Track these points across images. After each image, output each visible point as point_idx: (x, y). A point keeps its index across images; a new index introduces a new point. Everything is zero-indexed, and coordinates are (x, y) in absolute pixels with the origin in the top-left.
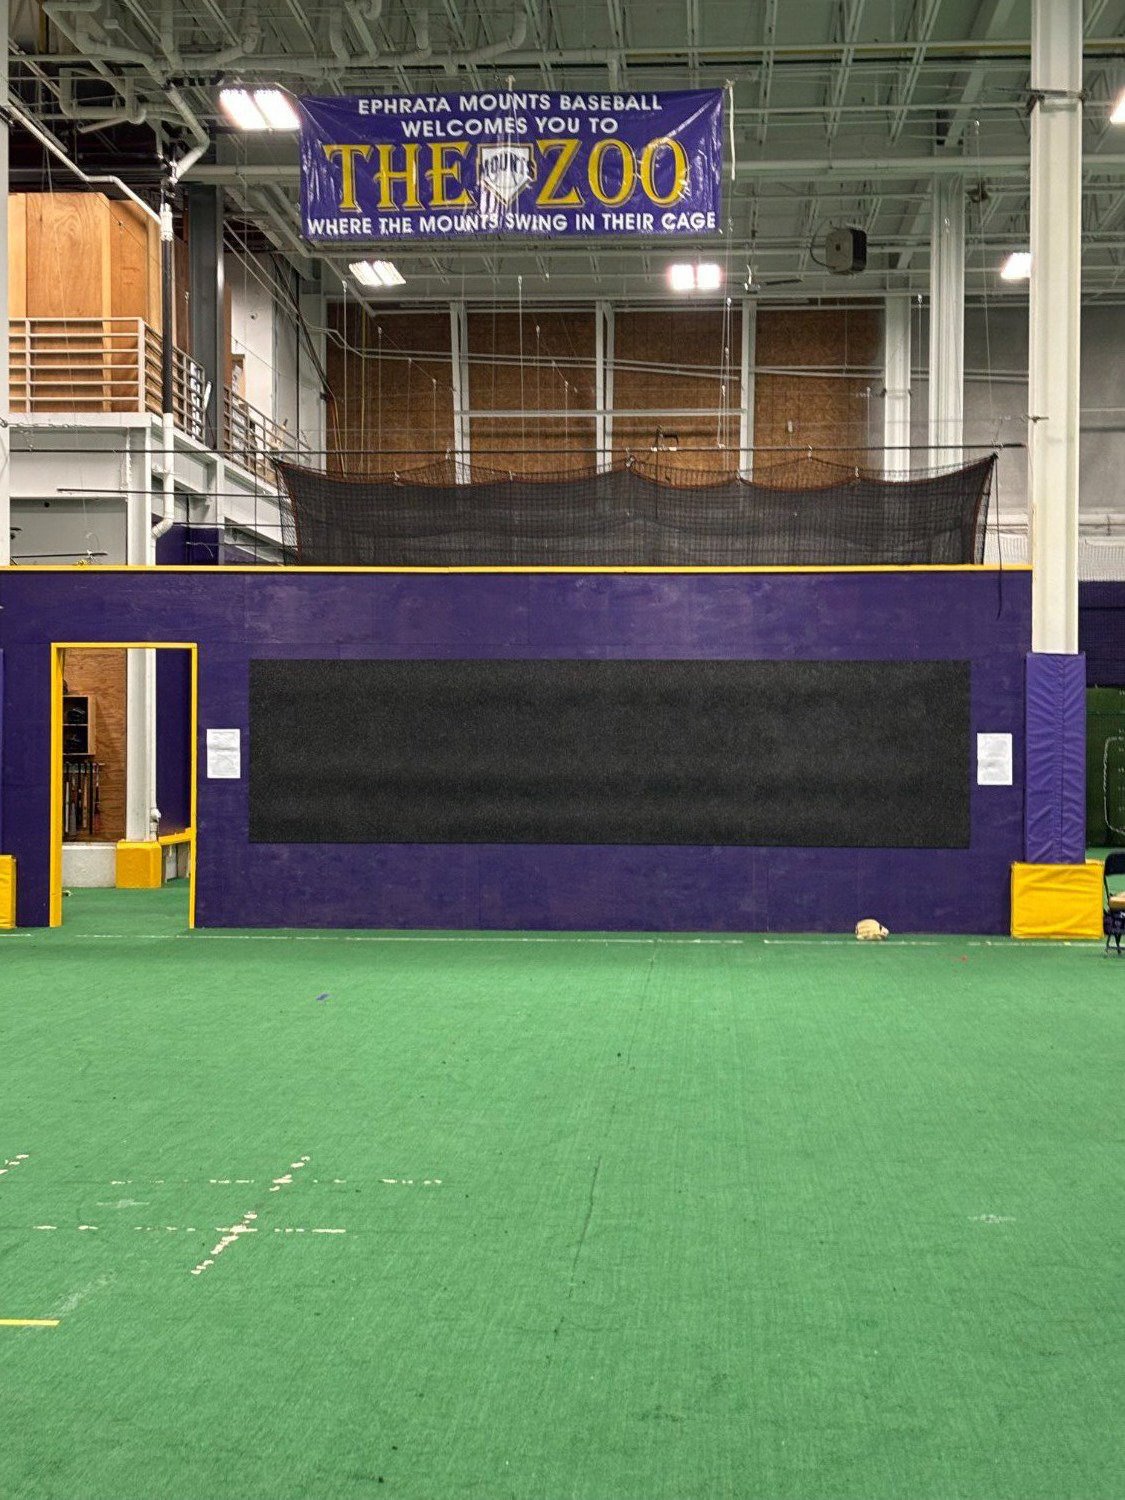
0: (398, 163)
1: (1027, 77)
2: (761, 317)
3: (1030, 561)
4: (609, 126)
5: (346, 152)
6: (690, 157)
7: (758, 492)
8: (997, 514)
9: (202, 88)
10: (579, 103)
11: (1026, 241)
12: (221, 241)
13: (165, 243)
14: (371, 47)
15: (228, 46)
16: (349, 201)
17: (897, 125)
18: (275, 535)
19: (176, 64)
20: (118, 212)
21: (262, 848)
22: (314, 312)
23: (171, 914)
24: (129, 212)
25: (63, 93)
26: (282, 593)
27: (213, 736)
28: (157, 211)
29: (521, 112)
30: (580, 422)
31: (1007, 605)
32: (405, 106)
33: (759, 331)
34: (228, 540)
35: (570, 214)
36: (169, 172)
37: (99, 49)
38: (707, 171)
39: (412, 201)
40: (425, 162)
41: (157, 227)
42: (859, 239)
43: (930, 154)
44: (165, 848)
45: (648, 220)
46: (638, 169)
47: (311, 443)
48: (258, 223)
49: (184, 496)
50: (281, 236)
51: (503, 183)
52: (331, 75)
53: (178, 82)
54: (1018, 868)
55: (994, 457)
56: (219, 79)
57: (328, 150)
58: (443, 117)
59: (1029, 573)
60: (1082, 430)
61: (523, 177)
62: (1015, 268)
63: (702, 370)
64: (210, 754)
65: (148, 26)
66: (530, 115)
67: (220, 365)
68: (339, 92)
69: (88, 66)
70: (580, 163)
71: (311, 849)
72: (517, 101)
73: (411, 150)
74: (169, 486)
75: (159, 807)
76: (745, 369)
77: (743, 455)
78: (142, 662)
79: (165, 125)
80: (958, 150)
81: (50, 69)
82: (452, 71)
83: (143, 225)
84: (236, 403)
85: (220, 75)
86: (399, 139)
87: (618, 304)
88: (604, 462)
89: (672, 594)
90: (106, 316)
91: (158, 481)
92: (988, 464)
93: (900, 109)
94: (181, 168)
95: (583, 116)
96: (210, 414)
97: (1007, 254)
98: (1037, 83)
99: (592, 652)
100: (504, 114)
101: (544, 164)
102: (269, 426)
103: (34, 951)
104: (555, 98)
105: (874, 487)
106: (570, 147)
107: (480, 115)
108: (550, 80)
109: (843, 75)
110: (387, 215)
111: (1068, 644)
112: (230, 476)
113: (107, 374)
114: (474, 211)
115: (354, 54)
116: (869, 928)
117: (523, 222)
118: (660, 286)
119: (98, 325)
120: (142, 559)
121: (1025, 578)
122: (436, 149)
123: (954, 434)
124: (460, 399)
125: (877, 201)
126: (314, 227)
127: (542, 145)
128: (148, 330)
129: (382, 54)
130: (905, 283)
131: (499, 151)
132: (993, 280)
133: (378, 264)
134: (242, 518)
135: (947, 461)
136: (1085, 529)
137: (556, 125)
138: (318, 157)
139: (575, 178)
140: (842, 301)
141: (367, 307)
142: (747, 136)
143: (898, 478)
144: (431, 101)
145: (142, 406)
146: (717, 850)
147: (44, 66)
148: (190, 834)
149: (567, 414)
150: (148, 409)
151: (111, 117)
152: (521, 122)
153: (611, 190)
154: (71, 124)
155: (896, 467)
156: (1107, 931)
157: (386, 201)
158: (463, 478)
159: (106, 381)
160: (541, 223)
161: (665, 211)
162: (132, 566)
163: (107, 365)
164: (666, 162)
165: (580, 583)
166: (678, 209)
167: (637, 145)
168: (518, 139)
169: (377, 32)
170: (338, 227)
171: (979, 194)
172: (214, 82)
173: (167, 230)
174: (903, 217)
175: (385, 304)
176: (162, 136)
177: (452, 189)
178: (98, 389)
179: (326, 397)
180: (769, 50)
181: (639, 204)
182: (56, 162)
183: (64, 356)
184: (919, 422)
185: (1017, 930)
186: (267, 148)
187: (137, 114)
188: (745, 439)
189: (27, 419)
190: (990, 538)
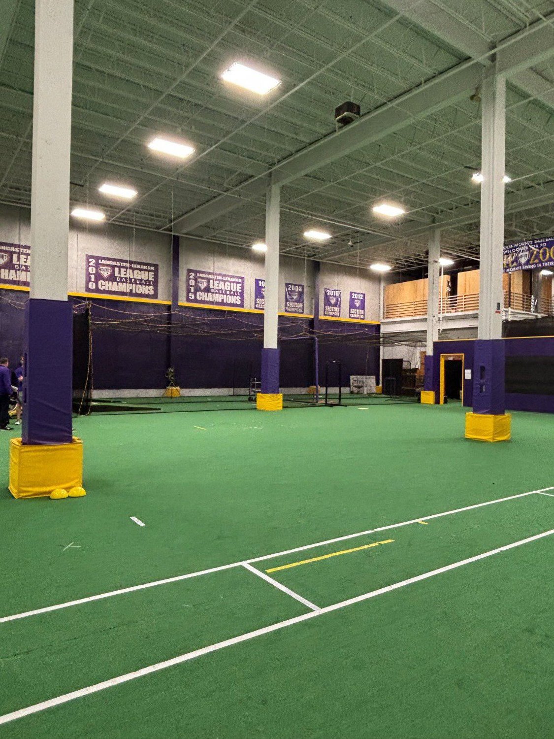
4: (544, 245)
10: (539, 241)
27: (466, 371)
35: (537, 264)
46: (550, 253)
51: (523, 260)
58: (511, 249)
61: (527, 258)
64: (466, 374)
66: (528, 245)
70: (538, 253)
72: (526, 243)
95: (539, 244)
96: (537, 306)
100: (523, 246)
101: (531, 255)
106: (536, 250)
107: (519, 247)
127: (531, 251)
131: (522, 254)
137: (534, 246)
160: (531, 267)
167: (550, 248)
177: (512, 262)
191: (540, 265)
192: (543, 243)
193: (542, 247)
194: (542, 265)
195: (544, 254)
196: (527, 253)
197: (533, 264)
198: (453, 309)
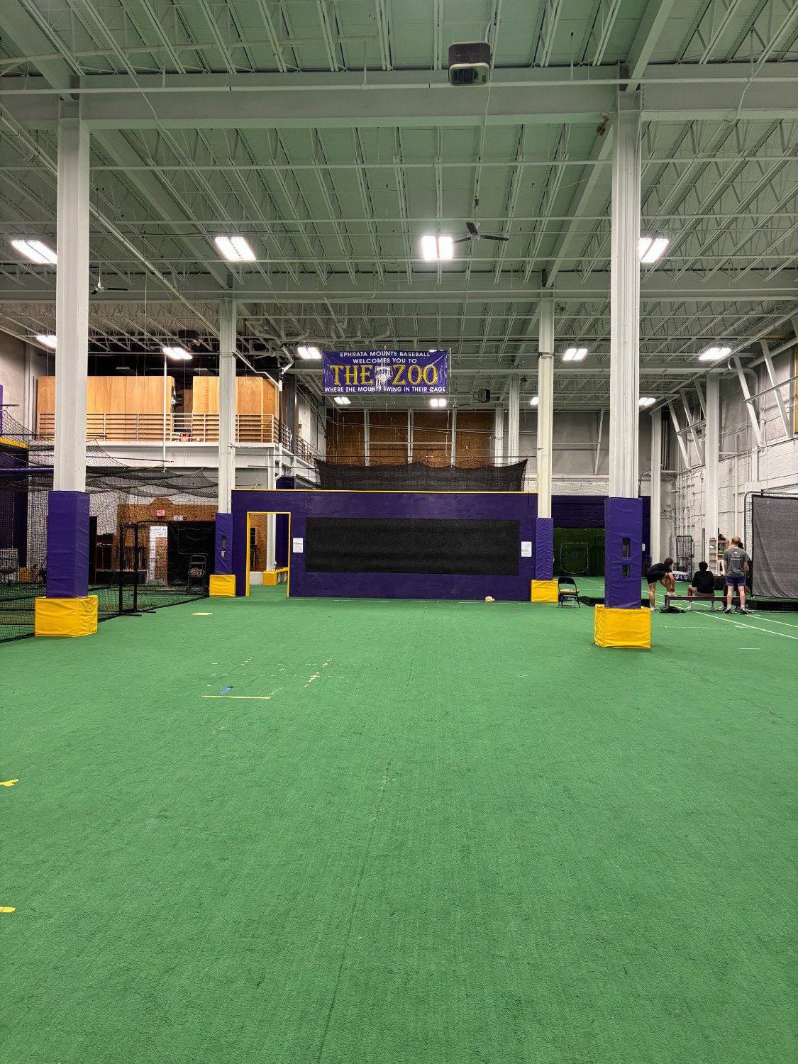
0: (352, 371)
1: (537, 347)
2: (458, 415)
3: (537, 490)
4: (414, 361)
5: (336, 368)
6: (438, 370)
7: (457, 469)
8: (528, 475)
9: (292, 346)
10: (406, 354)
11: (537, 393)
12: (296, 391)
13: (280, 392)
14: (342, 334)
15: (301, 334)
16: (337, 382)
17: (500, 360)
18: (314, 480)
19: (285, 340)
20: (266, 382)
21: (309, 573)
22: (323, 411)
23: (282, 592)
24: (269, 383)
25: (250, 346)
26: (316, 498)
27: (295, 540)
28: (278, 382)
29: (388, 357)
30: (403, 445)
31: (530, 504)
32: (354, 354)
33: (457, 419)
34: (297, 481)
35: (403, 387)
36: (281, 371)
37: (262, 335)
38: (443, 374)
39: (356, 382)
40: (359, 371)
41: (278, 387)
42: (488, 392)
43: (510, 368)
44: (278, 573)
45: (425, 389)
46: (423, 374)
47: (321, 450)
48: (307, 385)
49: (284, 467)
50: (314, 389)
51: (383, 378)
52: (331, 343)
53: (285, 344)
54: (533, 581)
55: (527, 460)
56: (297, 344)
57: (331, 367)
58: (365, 358)
59: (537, 494)
60: (553, 450)
61: (388, 376)
62: (534, 401)
63: (440, 430)
64: (294, 545)
65: (276, 328)
66: (391, 357)
67: (295, 427)
68: (334, 350)
69: (258, 339)
70: (406, 371)
71: (324, 574)
72: (387, 353)
73: (356, 367)
74: (280, 465)
75: (276, 561)
76: (453, 430)
77: (452, 458)
78: (272, 517)
79: (280, 357)
80: (517, 367)
81: (247, 340)
82: (367, 343)
83: (273, 386)
84: (299, 439)
85: (298, 343)
86: (352, 364)
87: (414, 410)
88: (410, 460)
89: (431, 499)
90: (262, 414)
91: (277, 463)
92: (525, 462)
93: (501, 355)
94: (285, 369)
95: (407, 358)
96: (292, 443)
97: (533, 397)
98: (541, 350)
99: (407, 516)
100: (383, 357)
101: (395, 372)
102: (309, 446)
103: (243, 603)
104: (398, 352)
105: (492, 468)
106: (403, 367)
107: (376, 357)
108: (396, 347)
109: (484, 344)
110: (348, 386)
111: (548, 515)
112: (298, 461)
113: (262, 431)
114: (374, 386)
115: (338, 337)
116: (489, 599)
117: (389, 389)
118: (427, 405)
119: (260, 416)
120: (272, 487)
121: (536, 496)
122: (363, 367)
123: (516, 453)
124: (367, 438)
125: (493, 382)
126: (327, 390)
127: (395, 366)
128: (275, 418)
129: (347, 337)
130: (502, 405)
131: (382, 368)
132: (527, 404)
133: (343, 398)
134: (301, 474)
135: (513, 461)
136: (554, 480)
137: (399, 361)
138: (328, 369)
139: (404, 376)
140: (483, 410)
141: (339, 410)
142: (455, 361)
143: (499, 466)
144: (362, 353)
145: (273, 440)
146: (444, 575)
147: (245, 339)
148: (287, 569)
149: (399, 443)
150: (274, 442)
151: (265, 354)
152: (388, 359)
153: (415, 380)
154: (252, 356)
155: (499, 462)
156: (559, 600)
157: (348, 382)
158: (367, 464)
159: (262, 433)
160: (394, 389)
161: (431, 386)
162: (269, 489)
163: (262, 428)
164: (431, 372)
165: (405, 495)
166: (435, 386)
167: (423, 367)
168: (387, 365)
169: (345, 331)
170: (333, 390)
171: (524, 380)
172: (296, 344)
173: (281, 388)
174: (501, 386)
175: (344, 409)
176: (279, 360)
177: (367, 379)
178: (260, 435)
179: (326, 437)
180: (462, 338)
181: (423, 384)
182: (248, 367)
183: (250, 425)
184: (505, 448)
185: (533, 599)
186: (311, 364)
187: (272, 354)
188: (453, 453)
189: (239, 444)
190: (526, 482)
191: (408, 389)
192: (412, 358)
193: (412, 364)
194: (411, 389)
195: (415, 373)
196: (388, 369)
197: (396, 386)
198: (184, 435)
